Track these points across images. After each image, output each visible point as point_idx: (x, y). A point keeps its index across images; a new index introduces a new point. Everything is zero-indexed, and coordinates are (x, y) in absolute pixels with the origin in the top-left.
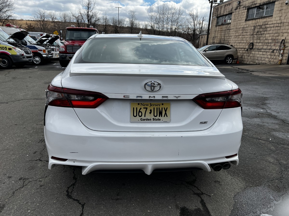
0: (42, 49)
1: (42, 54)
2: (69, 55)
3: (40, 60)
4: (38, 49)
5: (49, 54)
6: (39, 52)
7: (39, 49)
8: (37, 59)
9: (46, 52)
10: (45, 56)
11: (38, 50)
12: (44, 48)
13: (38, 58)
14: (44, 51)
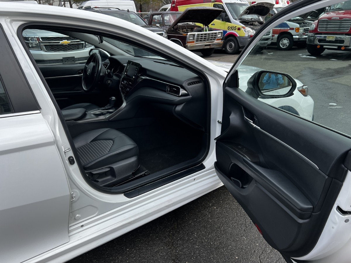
0: (295, 27)
1: (293, 34)
2: (319, 36)
3: (288, 43)
4: (289, 27)
5: (304, 34)
6: (290, 31)
7: (291, 27)
8: (285, 41)
9: (300, 31)
10: (297, 37)
11: (289, 29)
12: (298, 25)
13: (287, 40)
14: (298, 29)
